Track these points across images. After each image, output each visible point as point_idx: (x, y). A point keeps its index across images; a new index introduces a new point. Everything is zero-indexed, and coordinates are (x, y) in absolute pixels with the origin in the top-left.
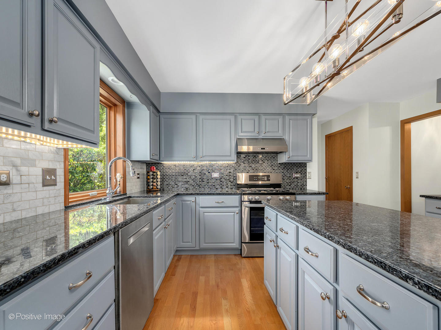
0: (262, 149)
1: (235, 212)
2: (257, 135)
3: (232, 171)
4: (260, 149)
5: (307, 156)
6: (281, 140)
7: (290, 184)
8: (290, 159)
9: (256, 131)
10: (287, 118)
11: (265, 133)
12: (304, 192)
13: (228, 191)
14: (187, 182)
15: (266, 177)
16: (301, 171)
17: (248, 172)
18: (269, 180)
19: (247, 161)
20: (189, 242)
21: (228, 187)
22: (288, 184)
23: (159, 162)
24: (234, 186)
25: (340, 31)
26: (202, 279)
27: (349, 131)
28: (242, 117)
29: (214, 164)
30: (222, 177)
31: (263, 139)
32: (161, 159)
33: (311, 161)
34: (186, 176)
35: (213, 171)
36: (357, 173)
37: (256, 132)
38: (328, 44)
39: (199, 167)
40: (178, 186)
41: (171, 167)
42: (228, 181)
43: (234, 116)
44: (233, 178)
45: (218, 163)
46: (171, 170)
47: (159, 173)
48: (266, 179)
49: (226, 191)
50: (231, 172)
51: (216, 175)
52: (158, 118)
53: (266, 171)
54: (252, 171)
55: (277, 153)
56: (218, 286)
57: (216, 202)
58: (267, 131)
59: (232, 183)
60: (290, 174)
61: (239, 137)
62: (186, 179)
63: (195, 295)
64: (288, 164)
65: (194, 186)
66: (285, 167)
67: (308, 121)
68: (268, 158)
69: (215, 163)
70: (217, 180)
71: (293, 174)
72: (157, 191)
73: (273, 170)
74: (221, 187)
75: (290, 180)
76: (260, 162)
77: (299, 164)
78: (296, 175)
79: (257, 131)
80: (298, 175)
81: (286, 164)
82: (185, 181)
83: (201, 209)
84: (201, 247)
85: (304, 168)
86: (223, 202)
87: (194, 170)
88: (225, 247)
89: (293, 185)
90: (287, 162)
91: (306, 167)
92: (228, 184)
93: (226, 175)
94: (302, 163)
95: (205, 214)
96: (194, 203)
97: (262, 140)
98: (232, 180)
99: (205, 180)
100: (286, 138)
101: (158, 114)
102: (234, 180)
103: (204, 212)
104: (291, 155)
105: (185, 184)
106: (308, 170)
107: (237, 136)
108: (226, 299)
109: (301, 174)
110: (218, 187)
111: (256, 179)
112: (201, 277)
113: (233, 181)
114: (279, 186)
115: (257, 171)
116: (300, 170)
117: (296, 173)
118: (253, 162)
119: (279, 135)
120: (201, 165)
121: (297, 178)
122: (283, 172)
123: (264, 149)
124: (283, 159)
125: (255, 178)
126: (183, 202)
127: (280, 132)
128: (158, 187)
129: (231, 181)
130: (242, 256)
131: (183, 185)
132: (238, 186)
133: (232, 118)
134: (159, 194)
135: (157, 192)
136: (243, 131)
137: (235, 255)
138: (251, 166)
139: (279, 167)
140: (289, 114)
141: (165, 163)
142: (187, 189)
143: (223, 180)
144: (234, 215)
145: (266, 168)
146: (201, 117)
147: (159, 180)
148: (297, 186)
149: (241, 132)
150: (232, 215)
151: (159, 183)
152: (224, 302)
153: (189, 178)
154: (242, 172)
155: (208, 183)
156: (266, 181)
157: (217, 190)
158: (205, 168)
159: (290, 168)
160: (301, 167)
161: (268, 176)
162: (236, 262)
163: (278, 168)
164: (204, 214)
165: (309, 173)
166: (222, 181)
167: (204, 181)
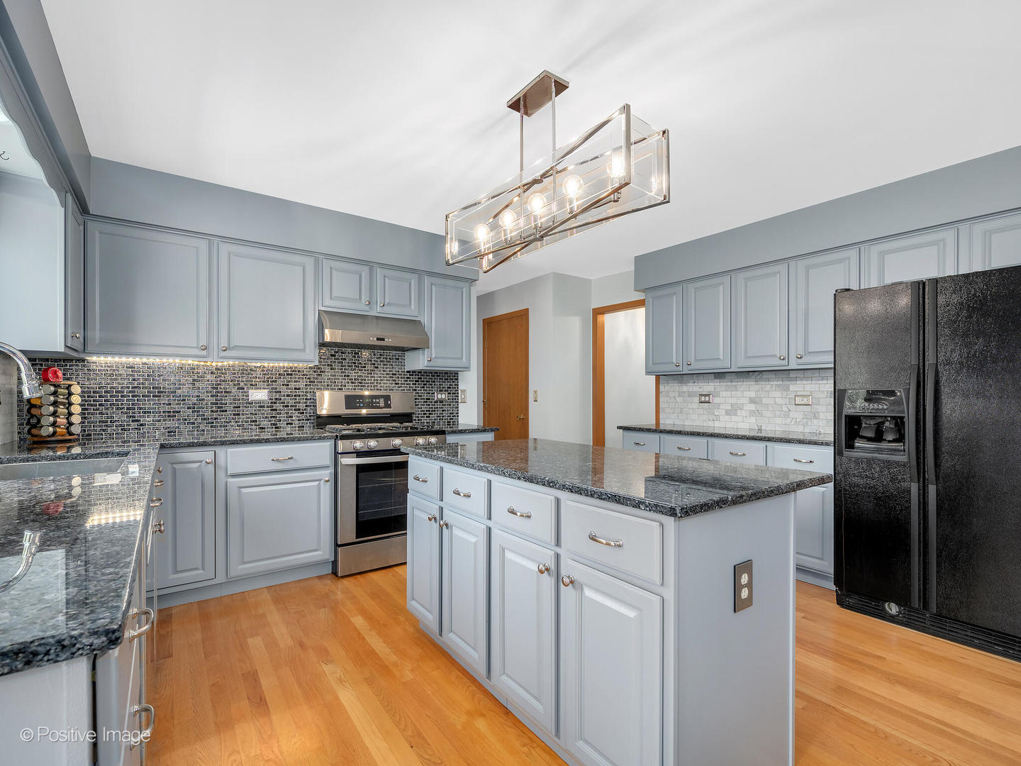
0: (378, 339)
1: (320, 480)
2: (367, 308)
3: (302, 384)
4: (375, 339)
5: (462, 358)
6: (415, 324)
7: (430, 414)
8: (431, 364)
9: (363, 297)
10: (427, 280)
11: (383, 306)
12: (455, 429)
13: (292, 434)
14: (172, 415)
15: (382, 400)
16: (448, 388)
17: (340, 389)
18: (388, 406)
19: (339, 363)
20: (196, 569)
21: (291, 424)
22: (424, 414)
23: (82, 356)
24: (308, 420)
25: (544, 176)
26: (256, 643)
27: (523, 316)
28: (333, 264)
29: (255, 367)
30: (276, 399)
31: (377, 318)
32: (89, 348)
33: (467, 368)
34: (168, 396)
35: (251, 385)
36: (535, 392)
37: (363, 301)
38: (526, 187)
39: (212, 373)
40: (141, 425)
41: (117, 373)
42: (292, 410)
43: (312, 259)
44: (306, 403)
45: (266, 365)
46: (116, 379)
47: (76, 389)
48: (382, 405)
49: (287, 434)
50: (299, 389)
51: (259, 395)
52: (82, 227)
53: (381, 387)
54: (350, 386)
55: (403, 350)
56: (302, 645)
57: (273, 460)
58: (387, 301)
59: (303, 413)
60: (429, 393)
61: (323, 309)
62: (170, 404)
63: (252, 678)
64: (425, 373)
65: (193, 423)
66: (419, 378)
67: (464, 292)
68: (386, 358)
69: (259, 365)
70: (263, 407)
71: (434, 393)
72: (70, 441)
73: (396, 384)
74: (274, 424)
75: (429, 405)
76: (369, 367)
77: (445, 373)
78: (439, 396)
79: (365, 298)
80: (443, 396)
81: (421, 372)
82: (164, 412)
83: (231, 480)
84: (232, 573)
85: (453, 382)
86: (291, 458)
87: (194, 380)
88: (293, 563)
89: (433, 416)
90: (426, 368)
91: (457, 379)
92: (291, 417)
93: (288, 396)
94: (451, 372)
95: (244, 490)
96: (211, 467)
97: (375, 321)
98: (302, 406)
99: (230, 408)
100: (425, 319)
101: (81, 219)
102: (306, 406)
103: (240, 488)
104: (433, 357)
105: (164, 420)
106: (461, 387)
107: (320, 305)
108: (331, 662)
109: (449, 394)
110: (265, 423)
111: (361, 405)
112: (251, 641)
113: (305, 410)
114: (407, 417)
115: (361, 386)
116: (446, 385)
117: (441, 391)
118: (352, 366)
119: (411, 312)
120: (217, 369)
121: (441, 402)
122: (416, 390)
123: (383, 340)
124: (418, 362)
125: (360, 403)
126: (175, 466)
127: (413, 307)
128: (73, 429)
129: (299, 410)
130: (337, 576)
131: (159, 421)
132: (319, 420)
133: (309, 262)
134: (77, 450)
135: (68, 445)
136: (333, 296)
137: (320, 577)
138: (348, 376)
139: (407, 378)
140: (431, 274)
141: (94, 358)
142: (171, 432)
143: (278, 406)
144: (319, 486)
145: (382, 380)
146: (226, 248)
147: (76, 409)
148: (441, 417)
149: (331, 298)
150: (314, 486)
151: (76, 419)
152: (327, 668)
153: (180, 404)
154: (328, 387)
155: (239, 415)
156: (382, 408)
157: (262, 432)
158: (228, 377)
159: (429, 382)
160: (448, 378)
161: (387, 398)
162: (327, 592)
163: (407, 381)
164: (240, 492)
165: (464, 391)
166: (276, 410)
167: (226, 411)
